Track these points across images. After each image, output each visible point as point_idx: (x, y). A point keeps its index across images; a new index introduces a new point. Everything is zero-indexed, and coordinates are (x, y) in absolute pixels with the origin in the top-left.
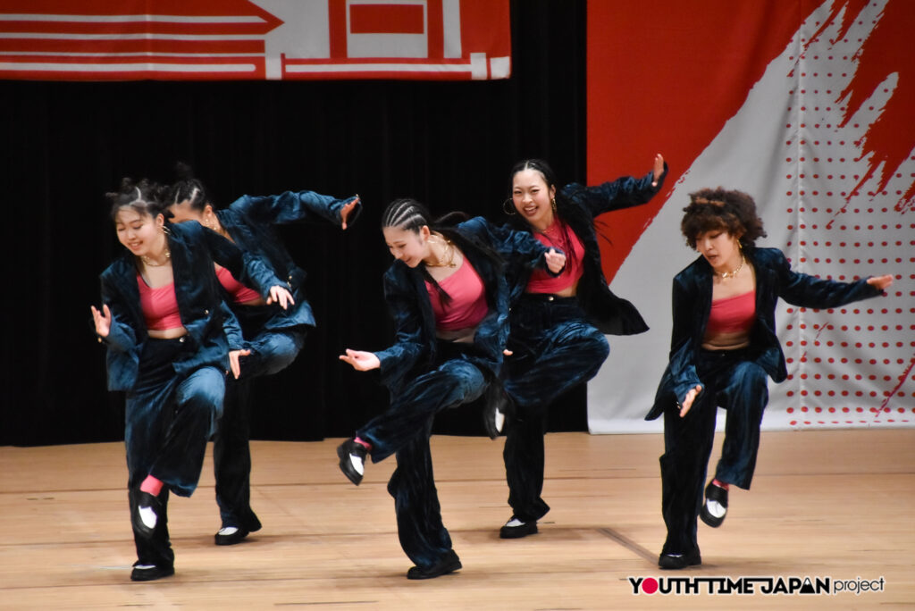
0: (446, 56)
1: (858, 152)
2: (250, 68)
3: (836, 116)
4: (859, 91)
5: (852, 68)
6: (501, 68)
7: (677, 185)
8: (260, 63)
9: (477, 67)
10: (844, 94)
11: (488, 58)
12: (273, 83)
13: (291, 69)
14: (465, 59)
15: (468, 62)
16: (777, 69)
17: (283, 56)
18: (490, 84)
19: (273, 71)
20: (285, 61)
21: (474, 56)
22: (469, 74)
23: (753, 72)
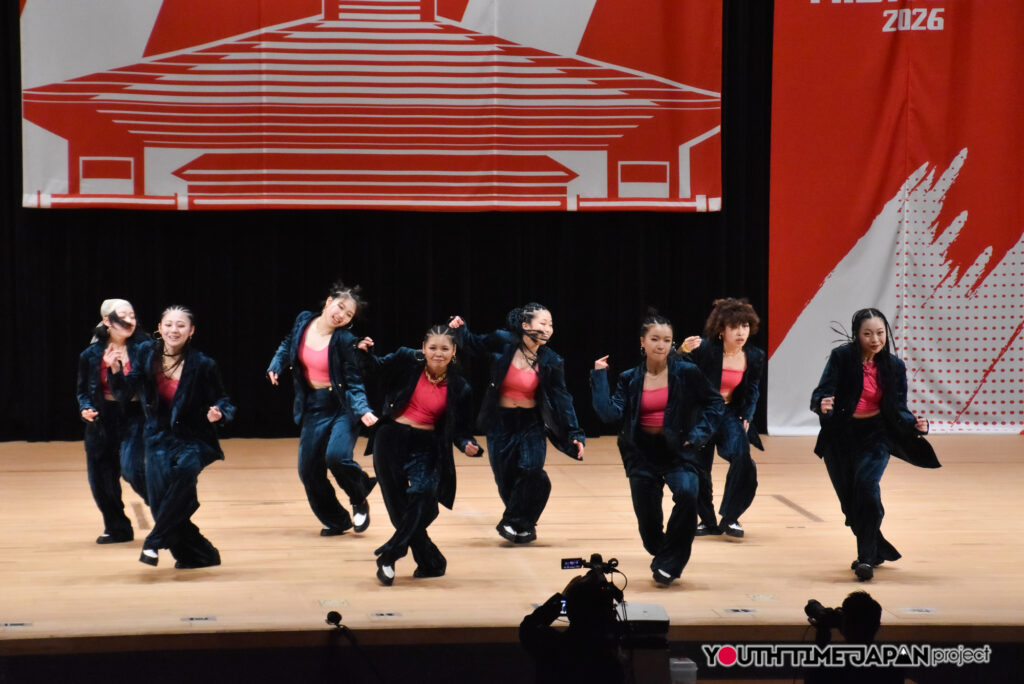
0: (681, 196)
1: (942, 260)
2: (557, 204)
3: (929, 238)
4: (943, 221)
5: (939, 207)
6: (716, 204)
7: (827, 279)
8: (564, 201)
9: (700, 204)
10: (933, 224)
11: (707, 198)
12: (572, 213)
13: (583, 204)
14: (693, 199)
15: (695, 201)
16: (890, 208)
17: (578, 196)
18: (708, 215)
19: (572, 206)
20: (579, 199)
21: (698, 197)
22: (695, 208)
23: (876, 208)
